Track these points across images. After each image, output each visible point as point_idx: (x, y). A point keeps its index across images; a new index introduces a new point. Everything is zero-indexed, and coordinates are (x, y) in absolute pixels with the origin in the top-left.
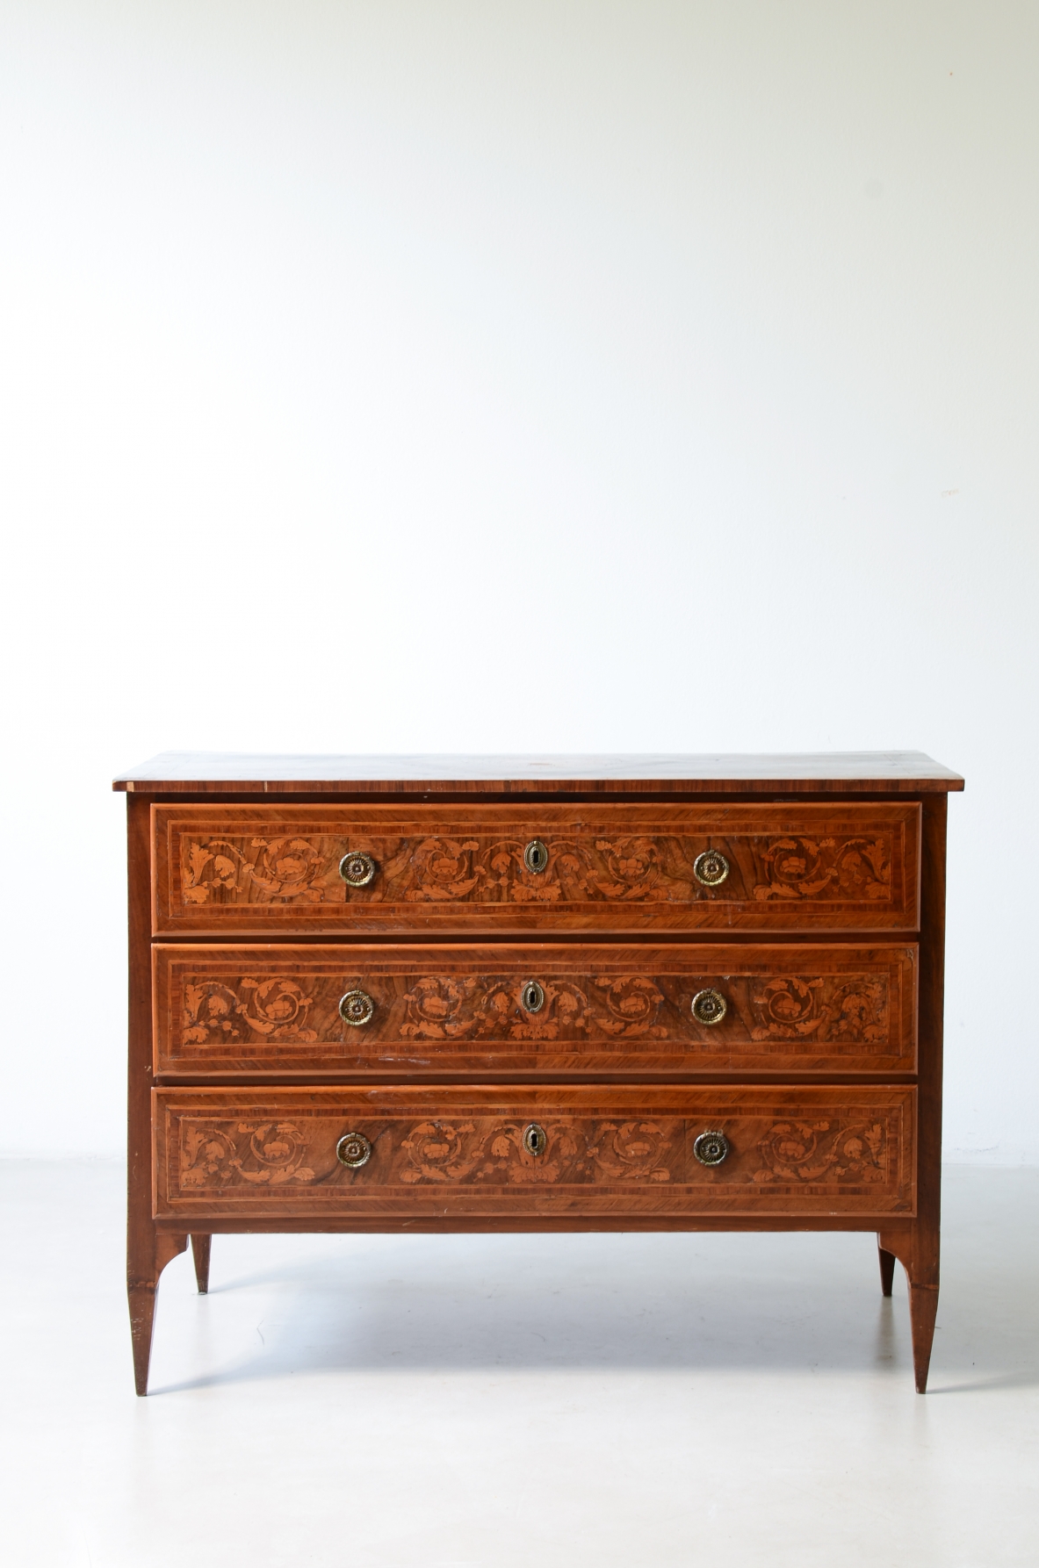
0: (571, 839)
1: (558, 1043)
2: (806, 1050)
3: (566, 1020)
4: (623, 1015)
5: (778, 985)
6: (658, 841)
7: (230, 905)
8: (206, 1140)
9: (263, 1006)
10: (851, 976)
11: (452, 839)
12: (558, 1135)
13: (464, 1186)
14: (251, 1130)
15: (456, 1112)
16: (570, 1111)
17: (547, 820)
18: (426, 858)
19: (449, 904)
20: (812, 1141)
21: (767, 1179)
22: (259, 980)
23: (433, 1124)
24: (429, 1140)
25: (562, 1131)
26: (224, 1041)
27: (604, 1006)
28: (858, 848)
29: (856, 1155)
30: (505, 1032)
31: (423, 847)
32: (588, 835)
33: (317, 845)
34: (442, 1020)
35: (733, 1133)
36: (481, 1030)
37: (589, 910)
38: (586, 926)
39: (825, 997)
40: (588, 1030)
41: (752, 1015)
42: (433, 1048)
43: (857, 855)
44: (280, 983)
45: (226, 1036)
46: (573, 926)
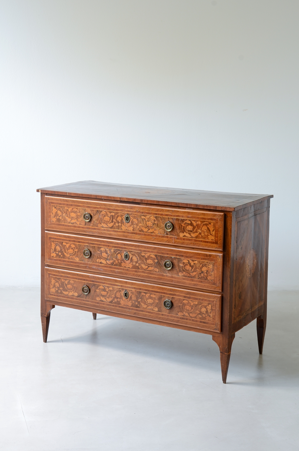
0: (136, 215)
1: (132, 269)
2: (192, 281)
3: (134, 264)
4: (148, 264)
5: (186, 261)
6: (156, 217)
7: (60, 223)
8: (55, 282)
9: (67, 250)
10: (205, 261)
11: (108, 212)
12: (131, 294)
13: (110, 304)
14: (64, 281)
15: (109, 284)
16: (135, 288)
17: (130, 209)
18: (102, 216)
19: (107, 229)
20: (193, 306)
21: (182, 315)
22: (67, 243)
23: (103, 286)
24: (102, 290)
25: (132, 293)
26: (59, 257)
27: (143, 261)
28: (206, 225)
29: (205, 313)
30: (120, 265)
31: (102, 213)
32: (139, 214)
33: (79, 210)
34: (106, 259)
35: (173, 301)
36: (115, 263)
37: (139, 234)
38: (138, 239)
39: (198, 266)
40: (139, 267)
41: (179, 269)
42: (104, 266)
43: (206, 227)
44: (71, 245)
45: (60, 256)
46: (136, 238)
